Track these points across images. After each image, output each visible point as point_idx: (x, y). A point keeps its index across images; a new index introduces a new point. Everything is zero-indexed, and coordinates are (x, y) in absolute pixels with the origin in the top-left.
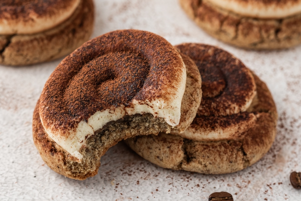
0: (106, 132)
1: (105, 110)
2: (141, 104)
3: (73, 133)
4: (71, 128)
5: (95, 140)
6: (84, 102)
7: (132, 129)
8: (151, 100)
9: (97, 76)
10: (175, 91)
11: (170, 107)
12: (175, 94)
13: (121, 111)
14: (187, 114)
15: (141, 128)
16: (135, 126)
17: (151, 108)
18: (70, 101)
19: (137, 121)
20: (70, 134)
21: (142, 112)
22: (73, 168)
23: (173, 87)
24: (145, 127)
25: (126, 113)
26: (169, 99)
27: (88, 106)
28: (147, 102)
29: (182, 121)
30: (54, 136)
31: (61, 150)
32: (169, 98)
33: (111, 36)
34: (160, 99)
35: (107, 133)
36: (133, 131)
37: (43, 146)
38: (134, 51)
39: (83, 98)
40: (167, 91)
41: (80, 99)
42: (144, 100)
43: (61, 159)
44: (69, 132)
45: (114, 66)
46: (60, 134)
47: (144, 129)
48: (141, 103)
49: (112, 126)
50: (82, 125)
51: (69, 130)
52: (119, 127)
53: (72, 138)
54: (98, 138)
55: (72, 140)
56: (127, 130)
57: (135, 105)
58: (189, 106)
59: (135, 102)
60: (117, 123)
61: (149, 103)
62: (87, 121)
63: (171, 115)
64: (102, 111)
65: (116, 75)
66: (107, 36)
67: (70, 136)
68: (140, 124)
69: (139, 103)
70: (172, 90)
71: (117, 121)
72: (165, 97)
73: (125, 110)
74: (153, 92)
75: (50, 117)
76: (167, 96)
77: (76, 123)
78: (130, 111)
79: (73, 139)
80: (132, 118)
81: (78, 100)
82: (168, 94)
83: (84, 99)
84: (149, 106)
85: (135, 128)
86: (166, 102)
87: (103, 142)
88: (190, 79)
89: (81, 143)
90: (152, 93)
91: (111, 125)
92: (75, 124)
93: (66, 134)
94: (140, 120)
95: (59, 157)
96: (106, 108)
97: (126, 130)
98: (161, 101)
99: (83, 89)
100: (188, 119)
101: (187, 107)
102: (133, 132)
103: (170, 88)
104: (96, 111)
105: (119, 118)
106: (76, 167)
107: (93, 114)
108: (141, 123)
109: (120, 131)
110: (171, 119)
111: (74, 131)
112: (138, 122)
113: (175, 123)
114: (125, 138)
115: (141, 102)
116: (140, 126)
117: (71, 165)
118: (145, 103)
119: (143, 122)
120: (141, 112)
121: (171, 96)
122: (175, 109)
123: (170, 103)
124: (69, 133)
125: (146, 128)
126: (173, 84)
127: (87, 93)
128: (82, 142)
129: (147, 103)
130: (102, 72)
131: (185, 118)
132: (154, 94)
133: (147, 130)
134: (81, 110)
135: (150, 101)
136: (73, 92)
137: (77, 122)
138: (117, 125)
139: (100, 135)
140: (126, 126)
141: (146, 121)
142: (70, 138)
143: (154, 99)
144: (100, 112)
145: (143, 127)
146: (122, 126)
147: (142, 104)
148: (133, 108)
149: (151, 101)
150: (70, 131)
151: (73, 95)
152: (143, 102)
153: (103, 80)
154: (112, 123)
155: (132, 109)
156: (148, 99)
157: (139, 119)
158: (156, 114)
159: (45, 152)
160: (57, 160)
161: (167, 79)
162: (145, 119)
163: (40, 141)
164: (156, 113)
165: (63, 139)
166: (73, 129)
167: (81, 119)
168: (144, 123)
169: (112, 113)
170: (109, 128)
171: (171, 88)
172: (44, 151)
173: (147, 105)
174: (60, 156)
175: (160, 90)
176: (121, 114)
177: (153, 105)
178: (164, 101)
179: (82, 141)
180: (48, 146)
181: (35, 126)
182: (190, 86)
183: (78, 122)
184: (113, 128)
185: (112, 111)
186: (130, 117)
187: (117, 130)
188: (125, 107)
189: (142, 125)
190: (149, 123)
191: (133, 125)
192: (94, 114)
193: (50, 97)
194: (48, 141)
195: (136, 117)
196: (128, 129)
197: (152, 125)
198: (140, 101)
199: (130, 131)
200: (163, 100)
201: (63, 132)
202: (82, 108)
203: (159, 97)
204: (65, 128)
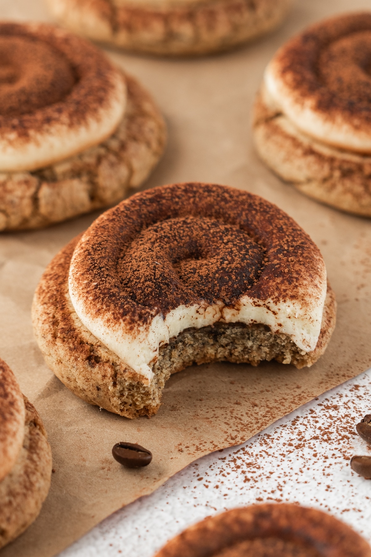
1: (192, 305)
2: (256, 306)
3: (145, 333)
4: (143, 322)
6: (161, 285)
7: (220, 347)
8: (279, 301)
9: (174, 248)
10: (319, 294)
11: (309, 317)
12: (318, 298)
13: (215, 313)
14: (324, 337)
15: (236, 348)
16: (226, 342)
17: (273, 315)
18: (135, 280)
19: (233, 336)
20: (141, 333)
21: (252, 320)
22: (126, 393)
23: (316, 286)
24: (246, 348)
25: (222, 317)
26: (310, 304)
27: (167, 292)
28: (269, 302)
29: (318, 347)
30: (109, 332)
31: (111, 360)
32: (309, 302)
33: (190, 189)
34: (294, 301)
35: (181, 347)
36: (220, 352)
37: (71, 349)
38: (230, 220)
39: (160, 278)
40: (308, 291)
41: (154, 279)
42: (265, 299)
43: (109, 375)
44: (139, 328)
45: (202, 237)
46: (123, 330)
47: (242, 351)
48: (258, 303)
49: (189, 337)
50: (158, 322)
51: (139, 325)
52: (201, 340)
53: (142, 340)
55: (140, 344)
56: (211, 348)
57: (244, 305)
58: (326, 324)
59: (245, 300)
60: (199, 333)
61: (272, 305)
62: (164, 318)
63: (304, 332)
64: (187, 305)
65: (204, 253)
66: (183, 188)
67: (139, 336)
68: (236, 341)
69: (253, 303)
70: (314, 291)
71: (200, 329)
72: (303, 300)
73: (221, 311)
74: (283, 287)
75: (103, 300)
76: (307, 298)
78: (229, 316)
79: (143, 342)
80: (225, 329)
81: (150, 280)
83: (161, 281)
84: (270, 310)
85: (226, 348)
86: (303, 309)
87: (172, 360)
89: (153, 351)
90: (282, 290)
91: (188, 335)
92: (149, 318)
93: (133, 332)
94: (238, 334)
95: (105, 370)
96: (195, 303)
97: (209, 348)
98: (295, 305)
99: (157, 264)
100: (324, 345)
101: (324, 326)
102: (221, 354)
104: (179, 304)
105: (207, 324)
106: (132, 392)
108: (238, 339)
110: (305, 339)
111: (146, 328)
112: (233, 338)
113: (310, 347)
114: (200, 362)
115: (258, 301)
116: (236, 344)
117: (123, 388)
118: (264, 305)
119: (244, 338)
120: (250, 320)
121: (312, 300)
122: (315, 322)
123: (310, 310)
124: (139, 331)
125: (247, 350)
127: (164, 272)
128: (156, 351)
129: (268, 305)
130: (182, 244)
131: (322, 343)
132: (285, 291)
133: (247, 354)
134: (156, 297)
135: (276, 303)
136: (139, 266)
138: (199, 336)
140: (211, 342)
141: (249, 339)
142: (139, 340)
143: (283, 300)
144: (184, 306)
145: (241, 347)
146: (206, 339)
147: (259, 306)
148: (238, 310)
149: (278, 303)
150: (141, 327)
151: (139, 270)
152: (261, 303)
154: (191, 330)
155: (236, 311)
156: (273, 299)
157: (236, 333)
158: (279, 327)
159: (76, 359)
160: (100, 376)
161: (307, 271)
162: (248, 334)
163: (64, 341)
164: (280, 325)
165: (127, 339)
167: (157, 313)
168: (245, 340)
169: (199, 314)
170: (185, 338)
171: (313, 287)
172: (73, 358)
173: (268, 308)
174: (109, 370)
175: (296, 286)
176: (214, 317)
177: (279, 309)
178: (300, 306)
179: (155, 348)
180: (82, 351)
181: (51, 315)
183: (153, 316)
184: (191, 341)
185: (201, 311)
186: (225, 325)
187: (197, 344)
188: (224, 307)
189: (240, 342)
190: (253, 342)
191: (224, 341)
192: (176, 308)
193: (97, 268)
194: (82, 343)
195: (233, 328)
196: (213, 346)
197: (258, 346)
198: (256, 300)
199: (217, 350)
200: (299, 304)
201: (128, 327)
202: (157, 294)
203: (293, 297)
204: (132, 321)
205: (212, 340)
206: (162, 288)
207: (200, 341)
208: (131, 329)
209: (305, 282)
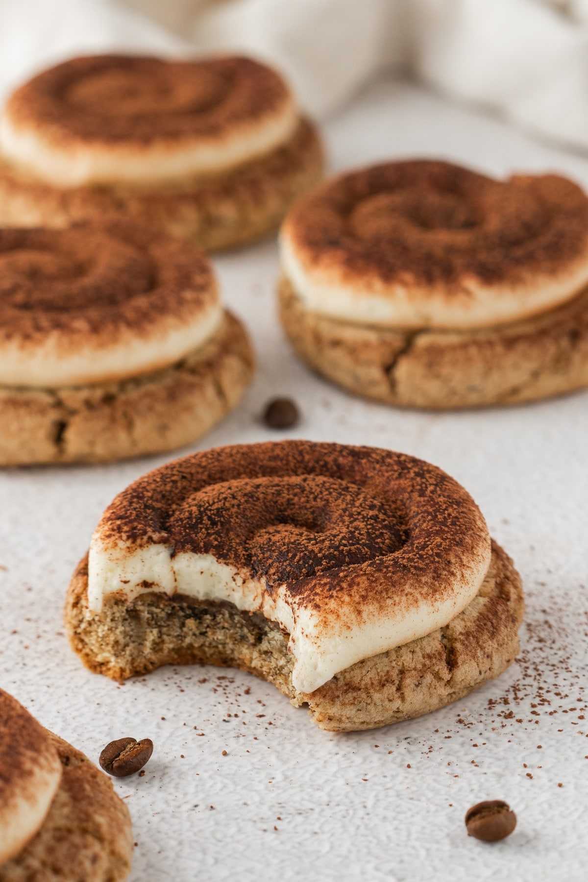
0: (208, 617)
1: (227, 564)
2: (286, 601)
3: (124, 552)
4: (128, 538)
5: (169, 612)
6: (205, 518)
7: (258, 651)
8: (303, 603)
9: (294, 504)
10: (355, 622)
12: (349, 627)
13: (256, 595)
14: (350, 694)
16: (266, 649)
17: (294, 623)
19: (275, 642)
20: (117, 548)
21: (282, 623)
23: (359, 612)
25: (261, 606)
26: (330, 627)
27: (203, 530)
28: (296, 602)
29: (324, 697)
32: (331, 624)
34: (315, 612)
35: (208, 621)
36: (256, 658)
39: (213, 510)
40: (340, 609)
41: (206, 508)
42: (295, 597)
44: (117, 541)
46: (102, 532)
49: (227, 615)
50: (158, 554)
51: (121, 537)
52: (239, 628)
53: (114, 558)
54: (181, 614)
56: (248, 648)
57: (280, 597)
58: (370, 682)
59: (282, 589)
60: (239, 616)
61: (296, 607)
62: (173, 556)
64: (220, 560)
67: (113, 552)
68: (274, 653)
69: (285, 597)
70: (349, 616)
71: (241, 611)
72: (325, 616)
73: (263, 596)
74: (319, 591)
76: (332, 618)
77: (145, 538)
78: (268, 607)
79: (115, 562)
80: (269, 628)
81: (200, 506)
82: (334, 616)
83: (211, 514)
84: (293, 613)
85: (262, 656)
86: (318, 628)
87: (185, 629)
88: (439, 646)
89: (122, 581)
90: (315, 593)
91: (227, 612)
92: (142, 539)
93: (108, 541)
94: (279, 643)
96: (232, 563)
97: (246, 646)
98: (312, 617)
100: (343, 704)
101: (363, 682)
103: (349, 608)
104: (207, 552)
105: (247, 607)
107: (197, 553)
109: (236, 640)
111: (128, 548)
112: (274, 646)
116: (273, 656)
118: (291, 604)
120: (281, 621)
121: (337, 625)
123: (325, 635)
124: (116, 545)
126: (365, 608)
127: (229, 509)
128: (126, 582)
129: (294, 605)
130: (308, 506)
131: (338, 697)
132: (317, 595)
135: (299, 606)
137: (150, 538)
138: (239, 622)
139: (188, 612)
140: (252, 639)
142: (110, 556)
143: (307, 605)
144: (214, 559)
146: (246, 630)
147: (288, 603)
148: (274, 600)
149: (301, 606)
150: (122, 542)
153: (297, 521)
155: (274, 603)
156: (301, 599)
157: (277, 640)
158: (293, 643)
161: (365, 590)
164: (295, 641)
166: (129, 543)
167: (163, 541)
169: (236, 584)
170: (220, 614)
171: (352, 609)
173: (293, 610)
175: (332, 597)
176: (254, 600)
177: (299, 616)
178: (317, 623)
179: (127, 579)
182: (421, 655)
183: (151, 540)
184: (227, 622)
185: (239, 580)
186: (269, 623)
187: (232, 631)
188: (265, 591)
189: (275, 658)
191: (265, 646)
192: (199, 554)
195: (277, 632)
196: (251, 647)
198: (288, 594)
199: (253, 654)
200: (318, 619)
201: (108, 533)
202: (189, 524)
203: (317, 607)
204: (119, 529)
205: (253, 637)
206: (204, 522)
207: (237, 629)
208: (109, 536)
209: (347, 599)
